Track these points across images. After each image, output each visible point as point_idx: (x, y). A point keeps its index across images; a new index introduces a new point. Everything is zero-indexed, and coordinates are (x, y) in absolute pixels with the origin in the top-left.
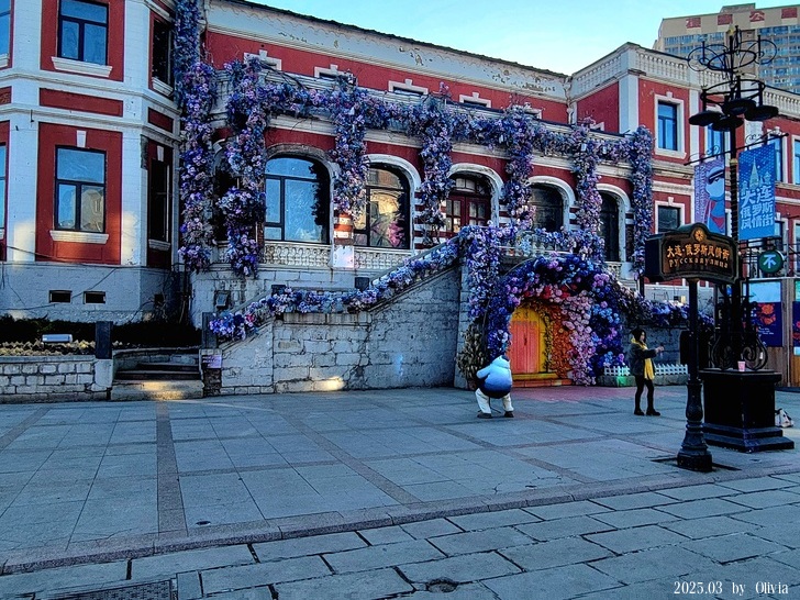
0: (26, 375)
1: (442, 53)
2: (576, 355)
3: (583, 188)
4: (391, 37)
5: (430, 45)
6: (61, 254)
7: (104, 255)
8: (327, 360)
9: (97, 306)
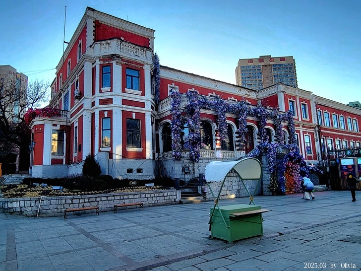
0: (160, 197)
1: (222, 84)
2: (295, 183)
3: (279, 129)
4: (209, 79)
5: (219, 81)
6: (129, 156)
7: (141, 156)
8: (230, 188)
9: (140, 174)
